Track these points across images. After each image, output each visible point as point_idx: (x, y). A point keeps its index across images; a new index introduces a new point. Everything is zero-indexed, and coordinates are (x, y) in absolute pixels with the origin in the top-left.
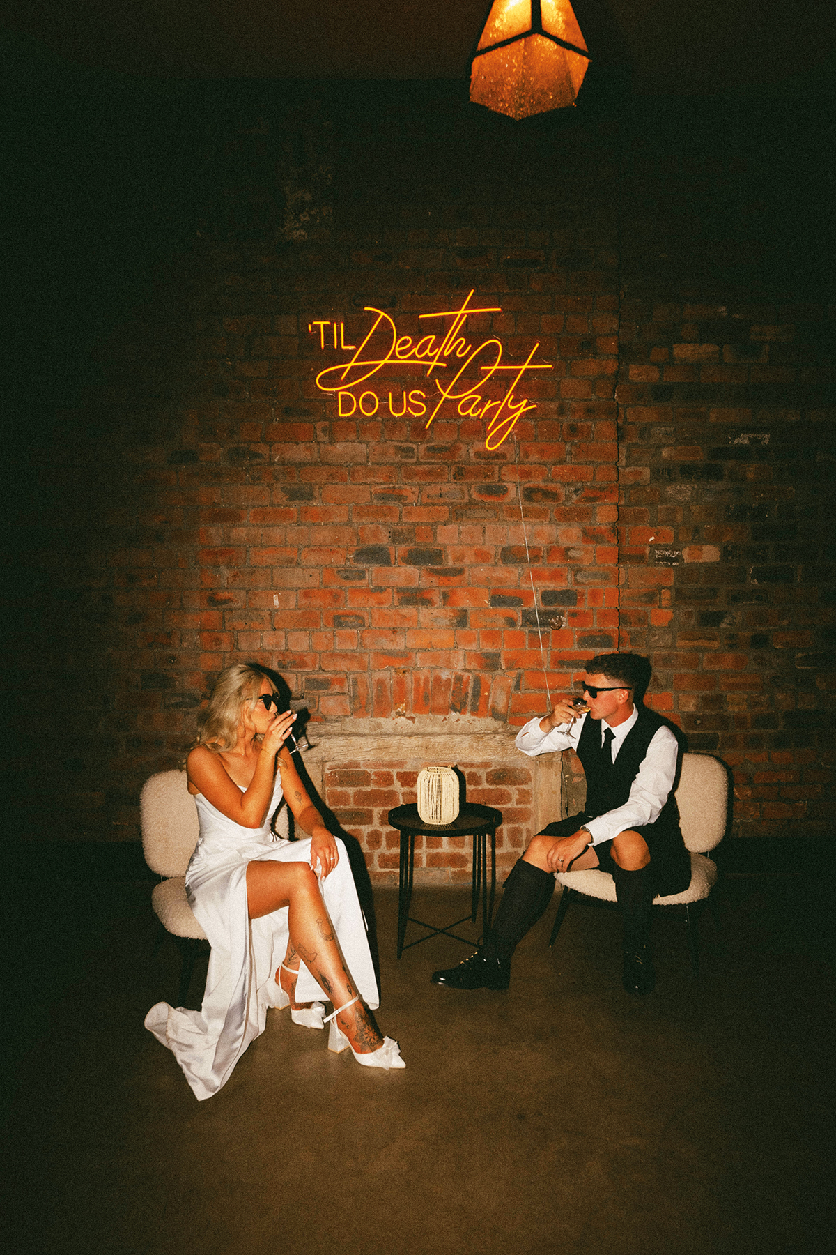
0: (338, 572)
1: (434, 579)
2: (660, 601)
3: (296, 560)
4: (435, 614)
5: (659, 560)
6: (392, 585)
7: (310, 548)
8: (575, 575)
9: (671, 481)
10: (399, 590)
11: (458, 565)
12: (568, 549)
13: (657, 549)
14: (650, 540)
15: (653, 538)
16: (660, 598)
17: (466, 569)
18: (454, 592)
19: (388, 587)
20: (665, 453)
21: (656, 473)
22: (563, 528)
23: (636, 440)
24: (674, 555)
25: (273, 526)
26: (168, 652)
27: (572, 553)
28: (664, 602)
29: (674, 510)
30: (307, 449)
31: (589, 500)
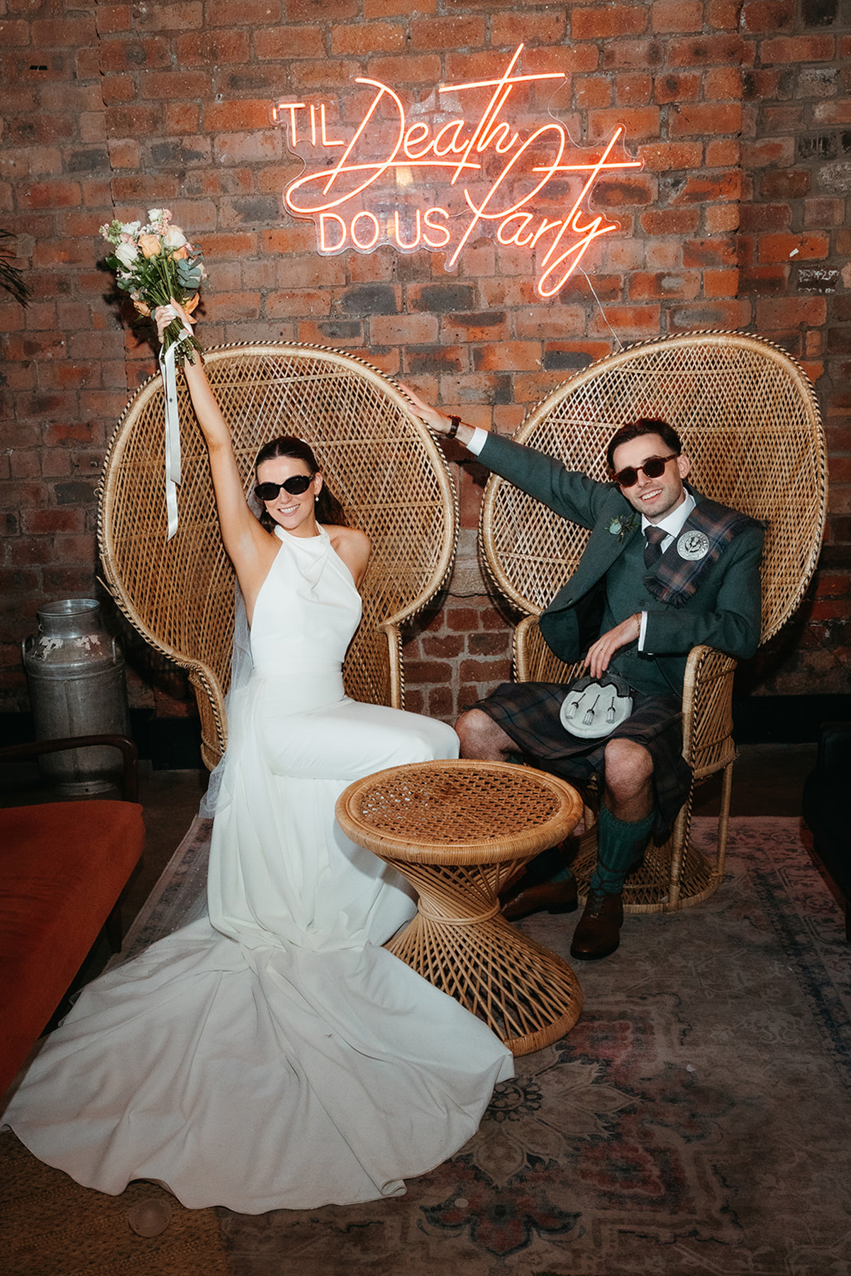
0: (320, 327)
1: (461, 331)
2: (805, 349)
3: (258, 312)
4: (463, 383)
5: (804, 285)
6: (398, 343)
7: (279, 293)
8: (672, 317)
9: (829, 157)
10: (410, 349)
11: (496, 308)
12: (660, 277)
13: (802, 269)
14: (791, 255)
15: (796, 251)
16: (804, 344)
17: (509, 315)
18: (490, 350)
19: (394, 346)
20: (820, 112)
21: (804, 146)
22: (654, 243)
23: (774, 93)
24: (827, 276)
25: (223, 260)
26: (90, 451)
27: (666, 283)
28: (810, 351)
29: (830, 205)
30: (266, 139)
31: (695, 196)
